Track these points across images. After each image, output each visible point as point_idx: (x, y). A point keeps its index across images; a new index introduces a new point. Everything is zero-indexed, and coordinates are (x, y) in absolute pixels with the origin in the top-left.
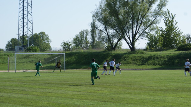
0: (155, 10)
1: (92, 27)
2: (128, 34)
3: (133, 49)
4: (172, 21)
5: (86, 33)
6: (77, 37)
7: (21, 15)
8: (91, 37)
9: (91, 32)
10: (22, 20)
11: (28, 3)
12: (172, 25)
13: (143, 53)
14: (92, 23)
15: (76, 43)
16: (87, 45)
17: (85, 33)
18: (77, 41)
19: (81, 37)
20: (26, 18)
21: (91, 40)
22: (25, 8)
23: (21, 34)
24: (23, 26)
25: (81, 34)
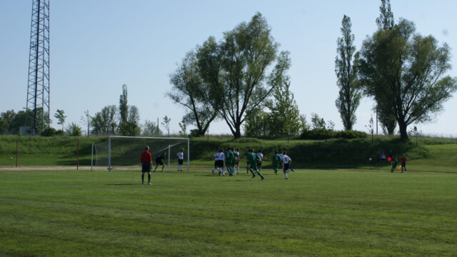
0: (271, 74)
1: (121, 101)
2: (231, 112)
3: (237, 134)
4: (287, 91)
5: (113, 110)
6: (98, 116)
7: (32, 78)
8: (120, 116)
9: (120, 108)
10: (33, 87)
11: (44, 61)
12: (287, 98)
13: (256, 142)
14: (121, 96)
15: (96, 125)
16: (113, 129)
17: (110, 110)
18: (98, 123)
19: (104, 117)
20: (40, 83)
21: (119, 121)
22: (39, 67)
23: (32, 109)
24: (36, 96)
25: (104, 111)
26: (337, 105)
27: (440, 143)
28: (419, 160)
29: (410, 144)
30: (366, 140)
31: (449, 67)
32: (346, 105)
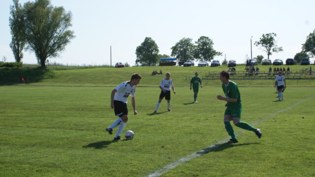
26: (11, 47)
27: (65, 69)
28: (48, 79)
29: (46, 70)
30: (20, 68)
31: (70, 25)
32: (16, 46)
